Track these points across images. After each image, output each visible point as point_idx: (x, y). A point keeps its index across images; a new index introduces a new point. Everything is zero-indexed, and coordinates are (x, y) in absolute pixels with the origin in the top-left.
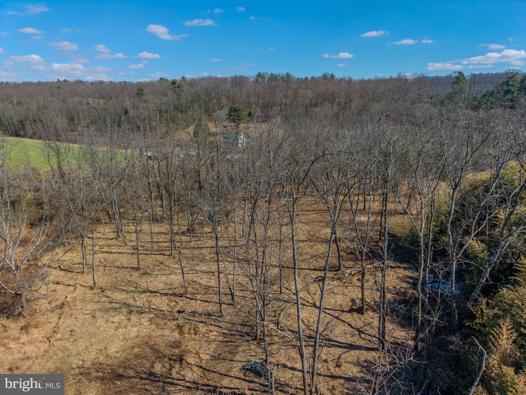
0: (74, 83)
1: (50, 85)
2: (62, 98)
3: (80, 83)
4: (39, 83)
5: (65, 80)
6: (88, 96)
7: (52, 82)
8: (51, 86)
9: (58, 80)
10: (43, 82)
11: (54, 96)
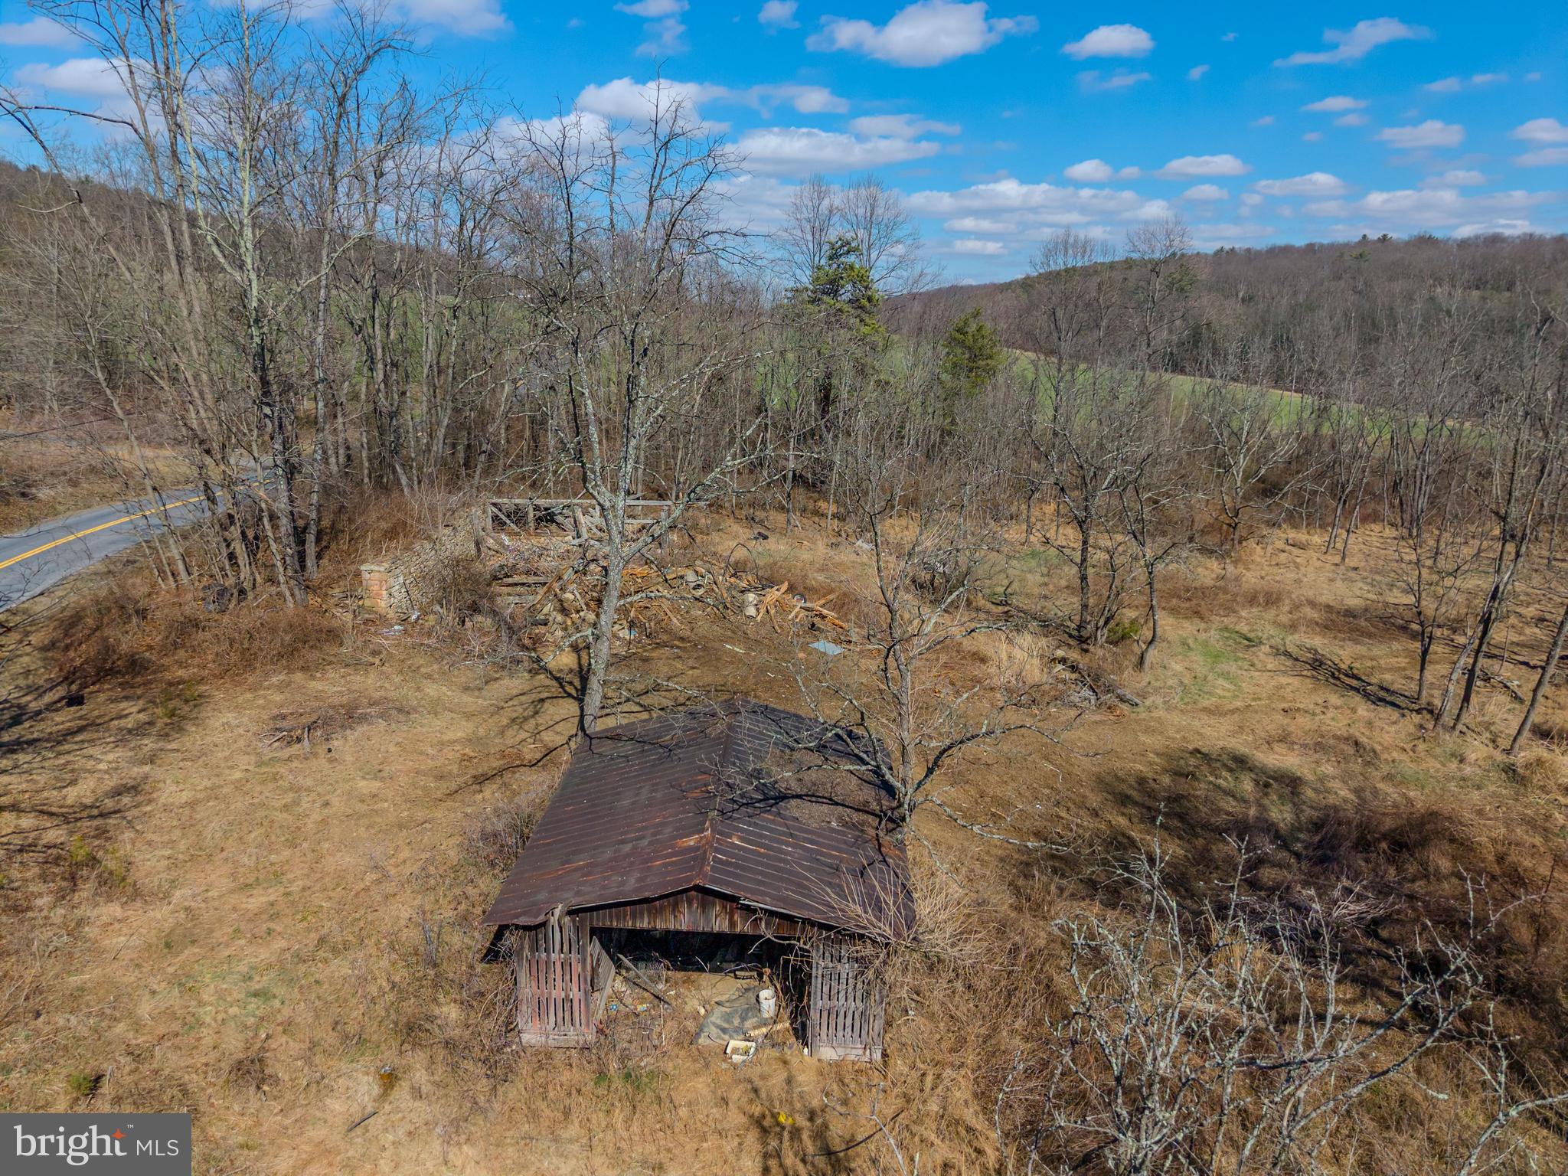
0: (1407, 243)
1: (1337, 251)
2: (1360, 286)
3: (1425, 242)
4: (1310, 248)
5: (1385, 236)
6: (1439, 281)
7: (1346, 245)
8: (1342, 255)
9: (1365, 236)
10: (1322, 246)
11: (1340, 278)
